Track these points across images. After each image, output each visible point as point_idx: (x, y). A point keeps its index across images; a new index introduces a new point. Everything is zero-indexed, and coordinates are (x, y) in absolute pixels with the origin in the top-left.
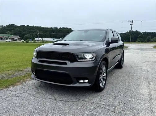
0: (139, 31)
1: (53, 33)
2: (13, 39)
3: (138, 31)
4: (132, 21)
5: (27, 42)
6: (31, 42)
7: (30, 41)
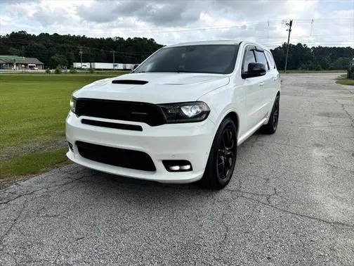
0: (305, 45)
1: (114, 52)
2: (26, 65)
3: (303, 44)
4: (291, 22)
5: (58, 72)
6: (66, 73)
7: (63, 71)
